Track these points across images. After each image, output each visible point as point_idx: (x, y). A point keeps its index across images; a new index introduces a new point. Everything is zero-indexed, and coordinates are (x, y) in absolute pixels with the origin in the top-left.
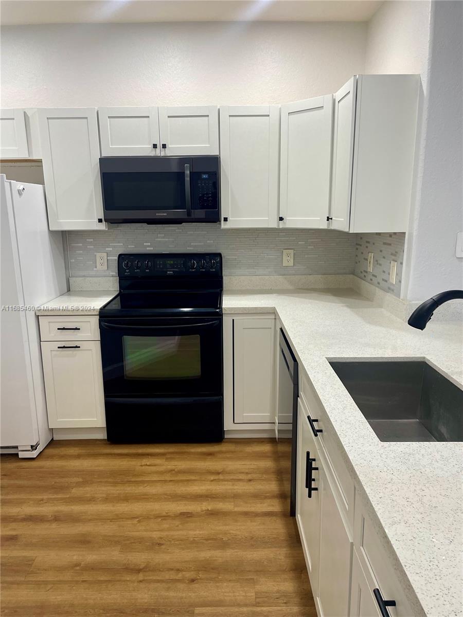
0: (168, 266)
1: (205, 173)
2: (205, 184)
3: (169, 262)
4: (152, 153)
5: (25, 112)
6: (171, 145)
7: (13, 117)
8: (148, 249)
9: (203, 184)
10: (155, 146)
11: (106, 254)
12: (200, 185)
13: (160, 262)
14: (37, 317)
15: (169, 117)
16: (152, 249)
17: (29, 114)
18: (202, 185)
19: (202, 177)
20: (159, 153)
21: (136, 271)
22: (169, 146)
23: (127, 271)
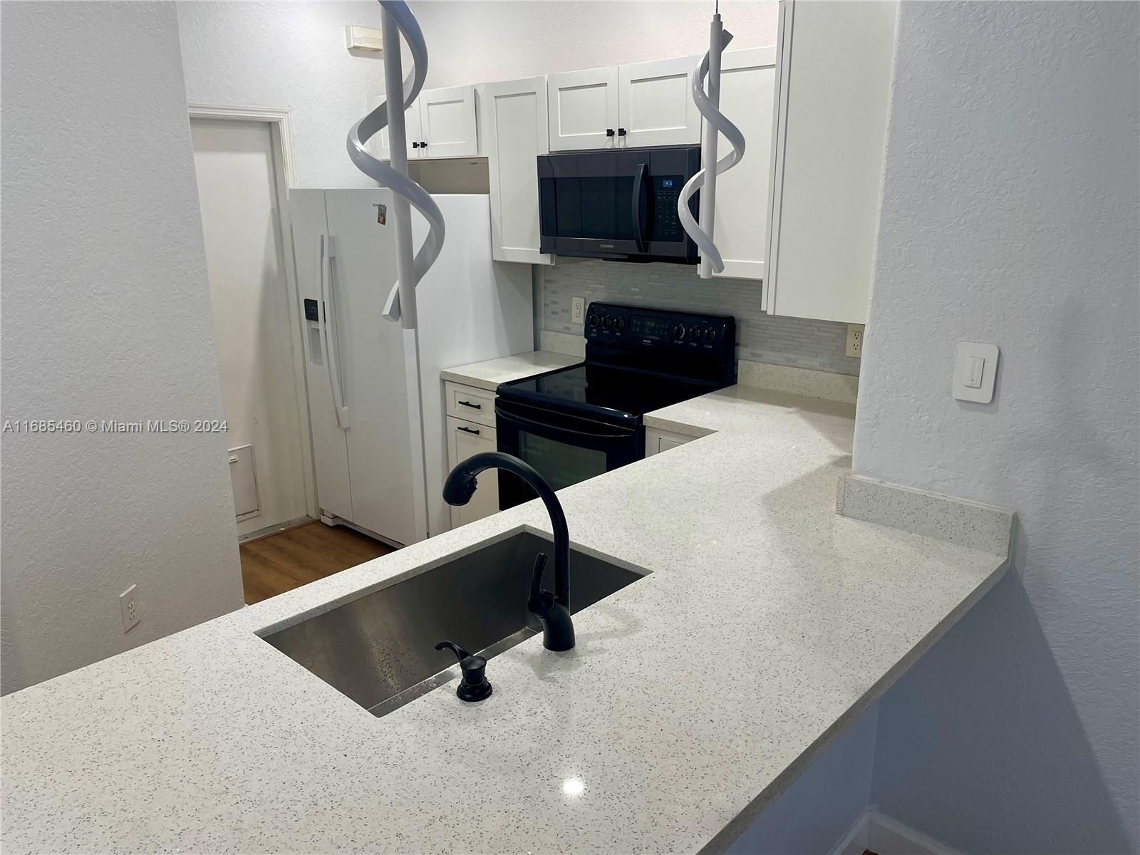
0: (647, 330)
1: (668, 178)
2: (667, 198)
3: (649, 324)
4: (607, 144)
5: (475, 90)
6: (633, 129)
7: (461, 99)
8: (636, 297)
9: (665, 198)
10: (610, 133)
11: (583, 299)
12: (659, 198)
13: (637, 322)
14: (443, 382)
15: (633, 82)
16: (641, 297)
17: (480, 92)
18: (662, 199)
19: (665, 186)
20: (618, 143)
21: (604, 332)
22: (631, 130)
23: (594, 330)
